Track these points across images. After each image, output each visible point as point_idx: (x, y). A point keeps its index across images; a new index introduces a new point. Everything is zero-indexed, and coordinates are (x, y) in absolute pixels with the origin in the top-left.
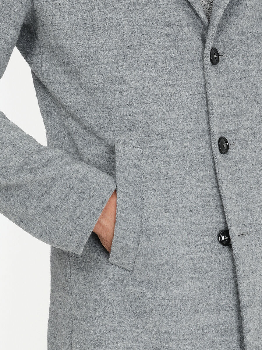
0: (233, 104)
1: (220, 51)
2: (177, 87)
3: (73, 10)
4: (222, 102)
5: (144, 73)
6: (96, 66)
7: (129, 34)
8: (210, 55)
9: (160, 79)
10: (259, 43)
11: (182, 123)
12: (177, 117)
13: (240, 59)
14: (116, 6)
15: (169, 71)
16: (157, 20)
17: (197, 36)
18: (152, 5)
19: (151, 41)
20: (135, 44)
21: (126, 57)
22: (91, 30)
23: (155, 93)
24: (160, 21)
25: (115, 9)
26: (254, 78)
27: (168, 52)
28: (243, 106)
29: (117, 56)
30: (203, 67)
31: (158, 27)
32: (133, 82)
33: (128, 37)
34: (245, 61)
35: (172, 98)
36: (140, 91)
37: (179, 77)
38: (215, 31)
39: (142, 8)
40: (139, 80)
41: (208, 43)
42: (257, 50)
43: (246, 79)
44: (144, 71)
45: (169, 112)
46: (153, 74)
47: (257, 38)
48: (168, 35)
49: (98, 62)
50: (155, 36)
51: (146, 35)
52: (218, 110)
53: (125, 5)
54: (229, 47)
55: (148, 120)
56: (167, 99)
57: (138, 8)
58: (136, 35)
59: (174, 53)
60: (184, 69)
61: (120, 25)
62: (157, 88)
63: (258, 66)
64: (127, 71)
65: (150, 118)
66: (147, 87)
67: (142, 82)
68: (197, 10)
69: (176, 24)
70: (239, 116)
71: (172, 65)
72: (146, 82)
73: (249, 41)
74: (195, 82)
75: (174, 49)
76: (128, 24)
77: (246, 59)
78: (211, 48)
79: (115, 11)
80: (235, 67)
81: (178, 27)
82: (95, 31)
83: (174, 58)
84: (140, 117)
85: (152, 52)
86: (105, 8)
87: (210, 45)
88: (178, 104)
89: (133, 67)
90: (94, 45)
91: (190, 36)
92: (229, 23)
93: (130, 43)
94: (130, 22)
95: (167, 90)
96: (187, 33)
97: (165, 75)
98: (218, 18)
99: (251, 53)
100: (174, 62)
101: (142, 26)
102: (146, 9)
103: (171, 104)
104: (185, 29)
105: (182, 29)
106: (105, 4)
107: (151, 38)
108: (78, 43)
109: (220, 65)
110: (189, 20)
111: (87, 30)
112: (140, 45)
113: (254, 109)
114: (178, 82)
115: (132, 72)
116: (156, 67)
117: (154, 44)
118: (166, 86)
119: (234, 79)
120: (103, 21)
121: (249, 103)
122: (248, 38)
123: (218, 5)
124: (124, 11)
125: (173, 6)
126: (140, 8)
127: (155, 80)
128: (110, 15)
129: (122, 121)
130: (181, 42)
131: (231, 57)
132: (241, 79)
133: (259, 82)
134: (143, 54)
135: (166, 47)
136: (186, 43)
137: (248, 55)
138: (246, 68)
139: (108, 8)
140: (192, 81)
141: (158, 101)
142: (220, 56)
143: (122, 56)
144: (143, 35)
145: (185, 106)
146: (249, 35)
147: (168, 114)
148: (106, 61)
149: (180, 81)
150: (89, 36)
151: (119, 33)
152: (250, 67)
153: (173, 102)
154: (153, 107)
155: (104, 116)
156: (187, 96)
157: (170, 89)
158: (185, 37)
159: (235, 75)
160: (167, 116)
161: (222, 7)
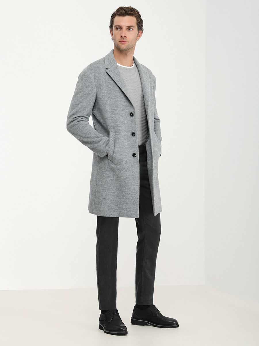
129: (111, 126)
156: (126, 122)
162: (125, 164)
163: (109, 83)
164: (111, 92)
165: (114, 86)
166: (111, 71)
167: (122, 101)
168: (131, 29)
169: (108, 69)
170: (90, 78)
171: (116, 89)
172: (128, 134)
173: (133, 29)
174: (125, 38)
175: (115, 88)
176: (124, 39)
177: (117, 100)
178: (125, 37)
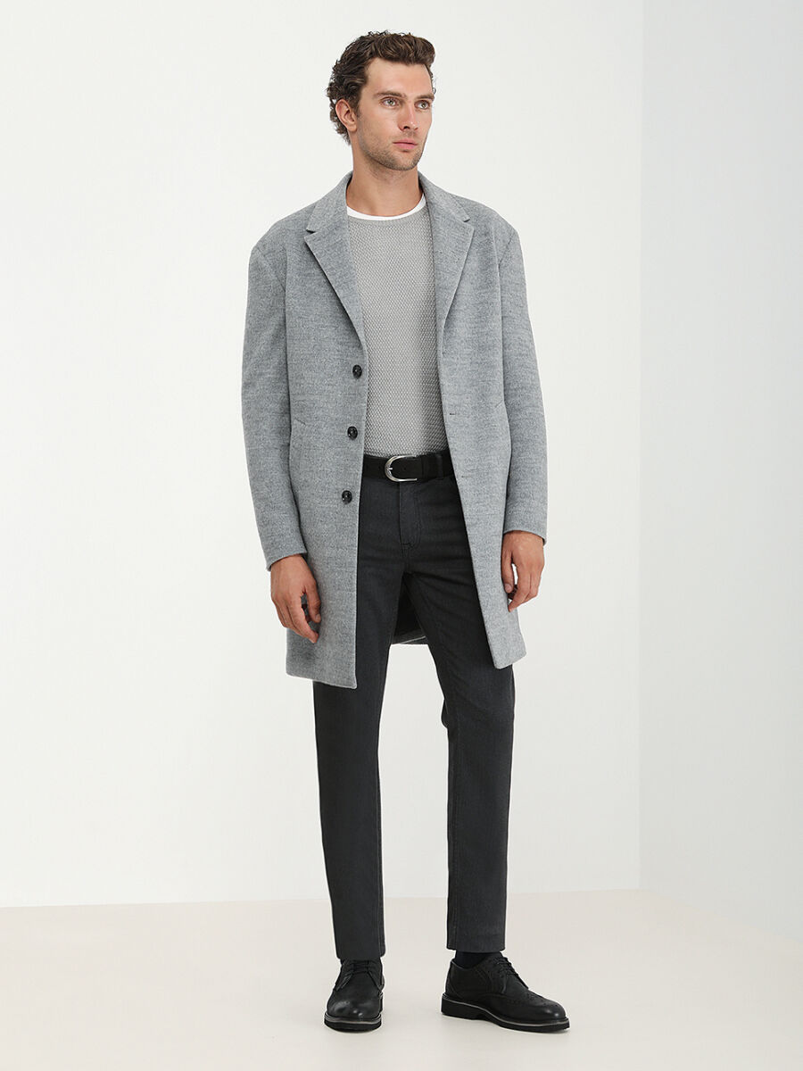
162: (320, 524)
166: (320, 240)
172: (341, 431)
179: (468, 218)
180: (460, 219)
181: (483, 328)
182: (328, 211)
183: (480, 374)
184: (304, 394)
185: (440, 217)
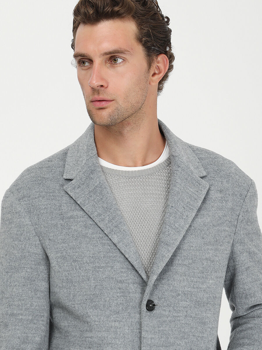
0: (163, 338)
1: (156, 302)
2: (122, 323)
3: (60, 270)
4: (153, 336)
5: (101, 312)
6: (73, 306)
7: (94, 287)
8: (146, 305)
9: (112, 317)
10: (188, 298)
11: (123, 347)
12: (120, 343)
13: (171, 309)
14: (87, 268)
15: (118, 312)
16: (112, 278)
17: (139, 290)
18: (109, 269)
19: (108, 291)
20: (98, 293)
21: (92, 301)
22: (71, 283)
23: (107, 325)
24: (114, 279)
25: (86, 270)
26: (181, 322)
27: (119, 300)
28: (172, 341)
29: (86, 300)
30: (141, 313)
31: (114, 282)
32: (94, 316)
33: (93, 288)
34: (175, 310)
35: (118, 330)
36: (97, 323)
37: (124, 317)
38: (150, 290)
39: (103, 270)
40: (97, 316)
41: (145, 297)
42: (186, 303)
43: (174, 322)
44: (102, 311)
45: (115, 339)
46: (107, 313)
47: (186, 295)
48: (120, 289)
49: (74, 303)
50: (111, 289)
51: (105, 287)
52: (148, 341)
53: (92, 268)
54: (163, 300)
55: (101, 343)
56: (115, 330)
57: (100, 270)
58: (99, 287)
59: (123, 300)
60: (128, 311)
61: (88, 280)
62: (108, 322)
63: (186, 314)
64: (91, 309)
65: (102, 341)
66: (102, 321)
67: (99, 317)
68: (140, 272)
69: (125, 281)
70: (167, 347)
71: (120, 308)
72: (102, 318)
73: (180, 297)
74: (135, 321)
75: (123, 298)
76: (94, 280)
77: (176, 308)
78: (147, 301)
79: (86, 271)
80: (167, 313)
81: (126, 284)
82: (73, 284)
83: (122, 304)
84: (96, 340)
85: (108, 299)
86: (80, 269)
87: (146, 298)
88: (121, 335)
89: (95, 307)
90: (73, 292)
91: (134, 290)
92: (162, 284)
93: (95, 292)
94: (95, 278)
95: (115, 325)
96: (132, 288)
97: (115, 314)
98: (153, 282)
99: (180, 304)
100: (123, 307)
101: (103, 282)
102: (106, 271)
103: (117, 333)
104: (131, 286)
105: (129, 286)
106: (80, 266)
107: (108, 290)
108: (64, 291)
109: (154, 312)
110: (135, 280)
111: (68, 283)
112: (101, 294)
113: (181, 343)
114: (123, 320)
115: (94, 310)
116: (110, 309)
117: (110, 294)
118: (115, 321)
119: (165, 322)
120: (78, 277)
121: (177, 338)
122: (179, 295)
123: (154, 272)
124: (92, 271)
125: (123, 270)
126: (102, 270)
127: (108, 317)
128: (83, 274)
129: (85, 341)
130: (128, 294)
131: (164, 306)
132: (170, 322)
133: (185, 324)
134: (103, 300)
135: (118, 296)
136: (131, 295)
137: (178, 306)
138: (176, 314)
139: (82, 269)
140: (133, 320)
141: (108, 331)
142: (156, 305)
143: (90, 300)
144: (103, 287)
145: (126, 336)
146: (180, 292)
147: (114, 341)
148: (79, 303)
149: (125, 320)
150: (70, 287)
151: (88, 286)
152: (179, 314)
153: (119, 333)
154: (105, 334)
155: (78, 336)
156: (128, 329)
157: (117, 324)
158: (131, 291)
159: (165, 319)
160: (113, 341)
161: (156, 274)
163: (71, 217)
164: (80, 243)
165: (86, 227)
166: (79, 187)
167: (112, 267)
168: (120, 61)
169: (71, 180)
170: (16, 213)
171: (93, 233)
173: (124, 60)
174: (102, 89)
175: (90, 231)
176: (99, 93)
177: (99, 267)
178: (102, 86)
179: (205, 174)
180: (197, 175)
181: (202, 284)
182: (80, 157)
183: (192, 328)
184: (91, 331)
185: (180, 169)
